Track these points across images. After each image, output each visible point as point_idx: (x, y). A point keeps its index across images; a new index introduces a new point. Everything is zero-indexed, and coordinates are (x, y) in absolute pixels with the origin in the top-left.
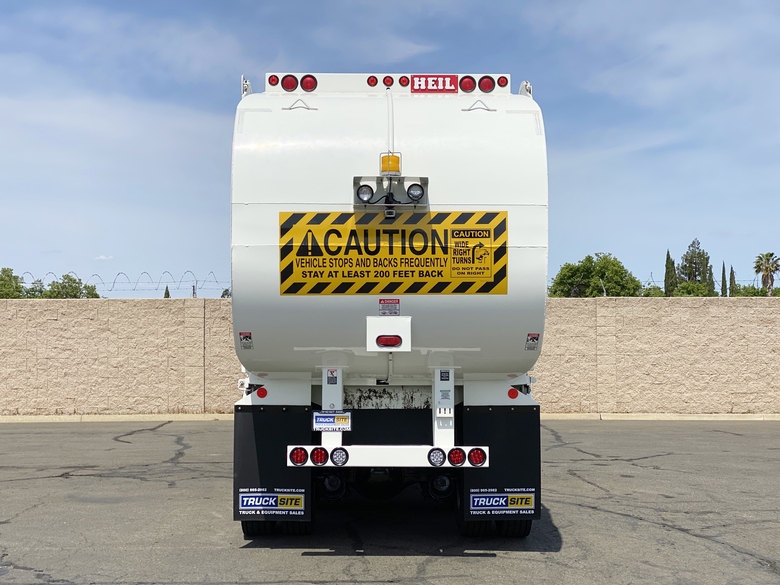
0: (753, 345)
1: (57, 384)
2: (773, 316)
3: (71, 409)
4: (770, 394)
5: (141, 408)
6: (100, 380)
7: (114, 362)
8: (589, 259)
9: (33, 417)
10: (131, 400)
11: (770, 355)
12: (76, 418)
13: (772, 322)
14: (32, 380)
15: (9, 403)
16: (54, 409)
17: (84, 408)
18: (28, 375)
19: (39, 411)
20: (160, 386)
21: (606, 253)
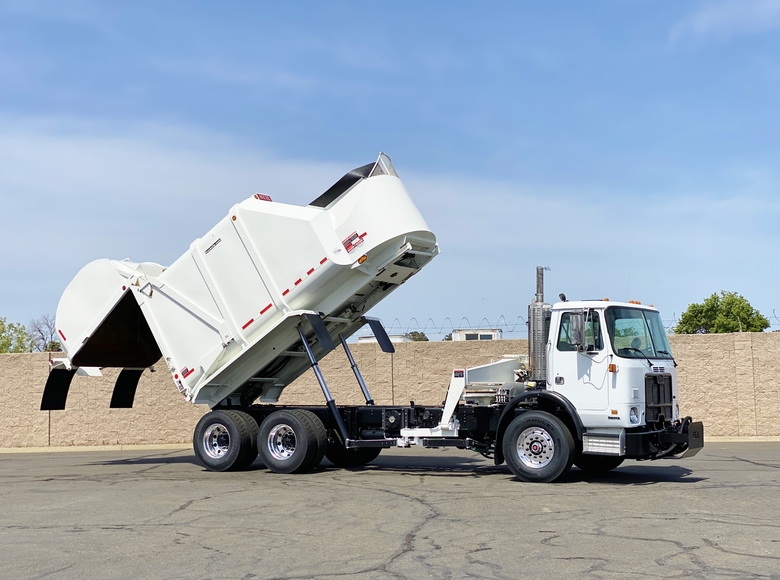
0: (692, 377)
1: (103, 420)
2: (709, 351)
3: (115, 441)
4: (708, 419)
5: (170, 438)
6: (137, 416)
7: (148, 401)
8: (715, 298)
9: (84, 447)
10: (163, 432)
11: (707, 385)
12: (117, 448)
13: (708, 355)
14: (84, 417)
15: (66, 436)
16: (101, 441)
17: (126, 439)
18: (81, 413)
19: (89, 442)
20: (185, 420)
21: (732, 292)
